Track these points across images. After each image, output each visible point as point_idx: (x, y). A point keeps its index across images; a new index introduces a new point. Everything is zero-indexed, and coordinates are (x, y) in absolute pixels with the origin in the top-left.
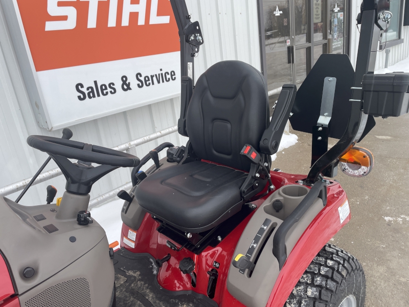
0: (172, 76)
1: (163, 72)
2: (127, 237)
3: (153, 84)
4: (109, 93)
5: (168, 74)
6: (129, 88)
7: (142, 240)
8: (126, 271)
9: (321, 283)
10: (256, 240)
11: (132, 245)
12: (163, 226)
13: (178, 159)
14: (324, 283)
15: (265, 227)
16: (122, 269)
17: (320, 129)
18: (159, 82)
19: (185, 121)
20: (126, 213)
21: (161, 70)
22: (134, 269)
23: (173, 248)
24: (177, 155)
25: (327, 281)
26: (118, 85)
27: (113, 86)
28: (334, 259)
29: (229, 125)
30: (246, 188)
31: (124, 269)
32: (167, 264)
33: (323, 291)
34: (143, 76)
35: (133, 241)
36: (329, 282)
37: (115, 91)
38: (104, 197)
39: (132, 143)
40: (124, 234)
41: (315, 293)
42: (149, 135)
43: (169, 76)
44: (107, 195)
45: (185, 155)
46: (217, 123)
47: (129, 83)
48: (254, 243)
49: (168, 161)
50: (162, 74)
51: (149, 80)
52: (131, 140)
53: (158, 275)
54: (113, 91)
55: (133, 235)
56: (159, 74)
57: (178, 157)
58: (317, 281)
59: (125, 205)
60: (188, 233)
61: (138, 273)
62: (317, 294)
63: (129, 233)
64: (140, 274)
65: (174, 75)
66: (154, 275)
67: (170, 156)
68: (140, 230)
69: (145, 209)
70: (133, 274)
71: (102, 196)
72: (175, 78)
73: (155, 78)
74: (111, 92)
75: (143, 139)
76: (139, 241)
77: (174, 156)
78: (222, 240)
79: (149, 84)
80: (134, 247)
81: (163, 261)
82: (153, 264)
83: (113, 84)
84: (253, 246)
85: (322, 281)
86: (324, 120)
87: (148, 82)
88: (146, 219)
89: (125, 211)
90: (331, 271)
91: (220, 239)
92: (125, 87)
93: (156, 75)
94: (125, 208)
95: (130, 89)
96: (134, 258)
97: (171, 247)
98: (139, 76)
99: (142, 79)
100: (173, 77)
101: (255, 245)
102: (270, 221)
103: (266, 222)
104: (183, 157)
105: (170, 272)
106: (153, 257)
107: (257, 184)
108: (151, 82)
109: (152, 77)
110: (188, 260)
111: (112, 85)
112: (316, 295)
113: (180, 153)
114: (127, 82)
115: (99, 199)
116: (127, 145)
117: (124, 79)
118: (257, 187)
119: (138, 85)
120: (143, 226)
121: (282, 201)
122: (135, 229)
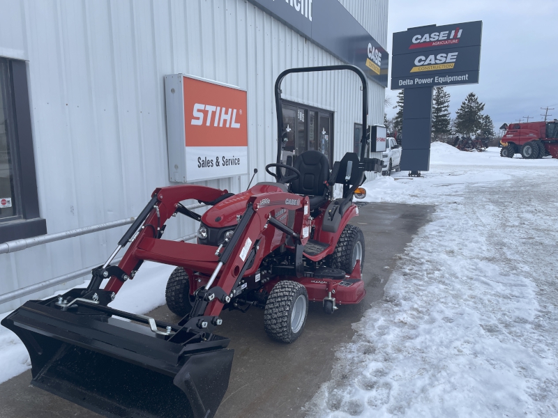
17: (346, 181)
21: (233, 156)
26: (214, 162)
29: (313, 176)
47: (219, 162)
54: (212, 165)
56: (232, 159)
86: (348, 178)
87: (227, 163)
92: (217, 164)
95: (219, 166)
98: (224, 158)
117: (217, 159)
119: (223, 164)
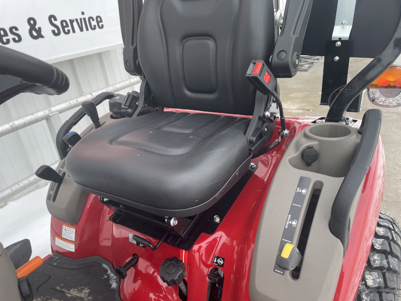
0: (98, 22)
1: (86, 16)
2: (60, 236)
3: (74, 31)
4: (11, 41)
5: (93, 20)
6: (40, 35)
7: (85, 238)
8: (66, 291)
9: (381, 263)
10: (294, 213)
11: (71, 248)
12: (120, 211)
13: (130, 110)
14: (385, 262)
15: (304, 191)
16: (58, 288)
17: (339, 43)
18: (81, 30)
19: (135, 50)
20: (54, 200)
21: (83, 13)
22: (78, 285)
23: (141, 245)
24: (128, 104)
25: (387, 258)
26: (24, 30)
27: (17, 32)
28: (381, 224)
29: (211, 43)
30: (253, 135)
31: (62, 287)
32: (134, 271)
33: (387, 275)
34: (59, 20)
35: (71, 242)
36: (391, 259)
37: (20, 40)
38: (21, 184)
39: (53, 109)
40: (56, 232)
41: (378, 280)
42: (77, 98)
43: (94, 23)
44: (26, 182)
45: (140, 103)
46: (191, 43)
47: (40, 28)
48: (292, 219)
49: (112, 117)
50: (84, 19)
51: (67, 26)
52: (52, 106)
53: (120, 289)
54: (17, 39)
55: (70, 233)
56: (81, 19)
57: (130, 107)
58: (374, 261)
59: (51, 189)
60: (170, 219)
61: (87, 291)
62: (381, 280)
63: (63, 230)
64: (89, 293)
65: (101, 21)
66: (114, 290)
67: (116, 110)
68: (81, 223)
69: (86, 189)
70: (77, 295)
71: (18, 183)
72: (102, 25)
73: (75, 24)
74: (14, 40)
75: (68, 103)
76: (81, 240)
77: (123, 106)
78: (221, 221)
79: (69, 31)
80: (74, 251)
81: (127, 266)
82: (109, 272)
83: (17, 29)
84: (290, 225)
85: (382, 260)
86: (342, 32)
87: (66, 29)
88: (88, 206)
89: (52, 197)
90: (386, 242)
91: (218, 220)
92: (35, 34)
93: (77, 20)
94: (52, 193)
95: (42, 37)
96: (75, 267)
97: (138, 244)
98: (53, 19)
99: (58, 23)
100: (100, 24)
101: (294, 223)
102: (309, 180)
103: (302, 182)
104: (137, 106)
105: (139, 282)
106: (108, 261)
107: (266, 129)
108: (70, 28)
109: (72, 22)
110: (173, 262)
111: (14, 30)
112: (380, 282)
113: (131, 102)
114: (37, 27)
115: (14, 188)
116: (47, 112)
117: (32, 22)
118: (266, 133)
119: (53, 31)
120: (84, 216)
121: (316, 148)
122: (73, 223)
